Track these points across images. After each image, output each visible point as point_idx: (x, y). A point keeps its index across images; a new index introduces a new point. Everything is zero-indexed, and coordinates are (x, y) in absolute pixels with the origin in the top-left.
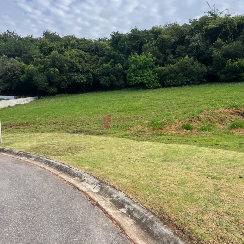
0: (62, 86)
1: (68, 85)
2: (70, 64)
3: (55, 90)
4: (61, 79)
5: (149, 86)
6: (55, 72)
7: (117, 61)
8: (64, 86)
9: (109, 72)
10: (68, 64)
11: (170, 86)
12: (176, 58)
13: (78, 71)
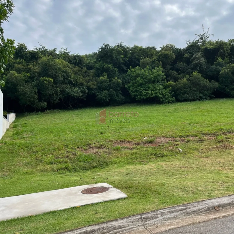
0: (53, 101)
1: (60, 99)
2: (65, 74)
3: (44, 104)
4: (54, 91)
5: (163, 101)
6: (49, 82)
7: (111, 75)
8: (55, 100)
9: (106, 86)
10: (63, 74)
11: (185, 100)
12: (179, 74)
13: (70, 83)
